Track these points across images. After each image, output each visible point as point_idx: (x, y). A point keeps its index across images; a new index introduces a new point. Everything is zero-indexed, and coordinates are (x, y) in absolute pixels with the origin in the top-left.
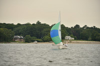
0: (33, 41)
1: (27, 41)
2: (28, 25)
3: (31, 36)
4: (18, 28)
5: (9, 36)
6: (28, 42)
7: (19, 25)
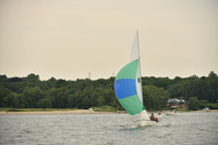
0: (202, 108)
1: (192, 108)
2: (193, 78)
3: (199, 99)
4: (176, 85)
5: (160, 99)
6: (194, 110)
7: (178, 79)
